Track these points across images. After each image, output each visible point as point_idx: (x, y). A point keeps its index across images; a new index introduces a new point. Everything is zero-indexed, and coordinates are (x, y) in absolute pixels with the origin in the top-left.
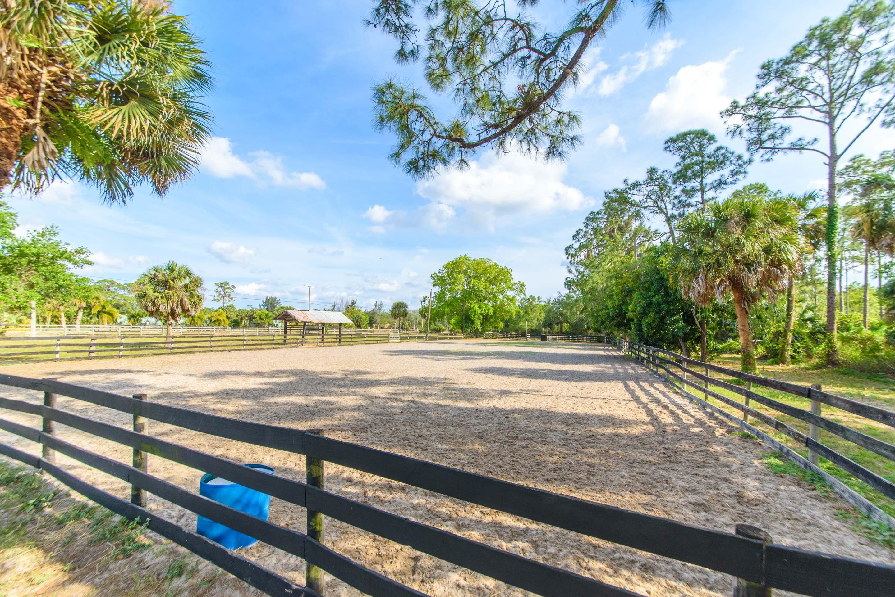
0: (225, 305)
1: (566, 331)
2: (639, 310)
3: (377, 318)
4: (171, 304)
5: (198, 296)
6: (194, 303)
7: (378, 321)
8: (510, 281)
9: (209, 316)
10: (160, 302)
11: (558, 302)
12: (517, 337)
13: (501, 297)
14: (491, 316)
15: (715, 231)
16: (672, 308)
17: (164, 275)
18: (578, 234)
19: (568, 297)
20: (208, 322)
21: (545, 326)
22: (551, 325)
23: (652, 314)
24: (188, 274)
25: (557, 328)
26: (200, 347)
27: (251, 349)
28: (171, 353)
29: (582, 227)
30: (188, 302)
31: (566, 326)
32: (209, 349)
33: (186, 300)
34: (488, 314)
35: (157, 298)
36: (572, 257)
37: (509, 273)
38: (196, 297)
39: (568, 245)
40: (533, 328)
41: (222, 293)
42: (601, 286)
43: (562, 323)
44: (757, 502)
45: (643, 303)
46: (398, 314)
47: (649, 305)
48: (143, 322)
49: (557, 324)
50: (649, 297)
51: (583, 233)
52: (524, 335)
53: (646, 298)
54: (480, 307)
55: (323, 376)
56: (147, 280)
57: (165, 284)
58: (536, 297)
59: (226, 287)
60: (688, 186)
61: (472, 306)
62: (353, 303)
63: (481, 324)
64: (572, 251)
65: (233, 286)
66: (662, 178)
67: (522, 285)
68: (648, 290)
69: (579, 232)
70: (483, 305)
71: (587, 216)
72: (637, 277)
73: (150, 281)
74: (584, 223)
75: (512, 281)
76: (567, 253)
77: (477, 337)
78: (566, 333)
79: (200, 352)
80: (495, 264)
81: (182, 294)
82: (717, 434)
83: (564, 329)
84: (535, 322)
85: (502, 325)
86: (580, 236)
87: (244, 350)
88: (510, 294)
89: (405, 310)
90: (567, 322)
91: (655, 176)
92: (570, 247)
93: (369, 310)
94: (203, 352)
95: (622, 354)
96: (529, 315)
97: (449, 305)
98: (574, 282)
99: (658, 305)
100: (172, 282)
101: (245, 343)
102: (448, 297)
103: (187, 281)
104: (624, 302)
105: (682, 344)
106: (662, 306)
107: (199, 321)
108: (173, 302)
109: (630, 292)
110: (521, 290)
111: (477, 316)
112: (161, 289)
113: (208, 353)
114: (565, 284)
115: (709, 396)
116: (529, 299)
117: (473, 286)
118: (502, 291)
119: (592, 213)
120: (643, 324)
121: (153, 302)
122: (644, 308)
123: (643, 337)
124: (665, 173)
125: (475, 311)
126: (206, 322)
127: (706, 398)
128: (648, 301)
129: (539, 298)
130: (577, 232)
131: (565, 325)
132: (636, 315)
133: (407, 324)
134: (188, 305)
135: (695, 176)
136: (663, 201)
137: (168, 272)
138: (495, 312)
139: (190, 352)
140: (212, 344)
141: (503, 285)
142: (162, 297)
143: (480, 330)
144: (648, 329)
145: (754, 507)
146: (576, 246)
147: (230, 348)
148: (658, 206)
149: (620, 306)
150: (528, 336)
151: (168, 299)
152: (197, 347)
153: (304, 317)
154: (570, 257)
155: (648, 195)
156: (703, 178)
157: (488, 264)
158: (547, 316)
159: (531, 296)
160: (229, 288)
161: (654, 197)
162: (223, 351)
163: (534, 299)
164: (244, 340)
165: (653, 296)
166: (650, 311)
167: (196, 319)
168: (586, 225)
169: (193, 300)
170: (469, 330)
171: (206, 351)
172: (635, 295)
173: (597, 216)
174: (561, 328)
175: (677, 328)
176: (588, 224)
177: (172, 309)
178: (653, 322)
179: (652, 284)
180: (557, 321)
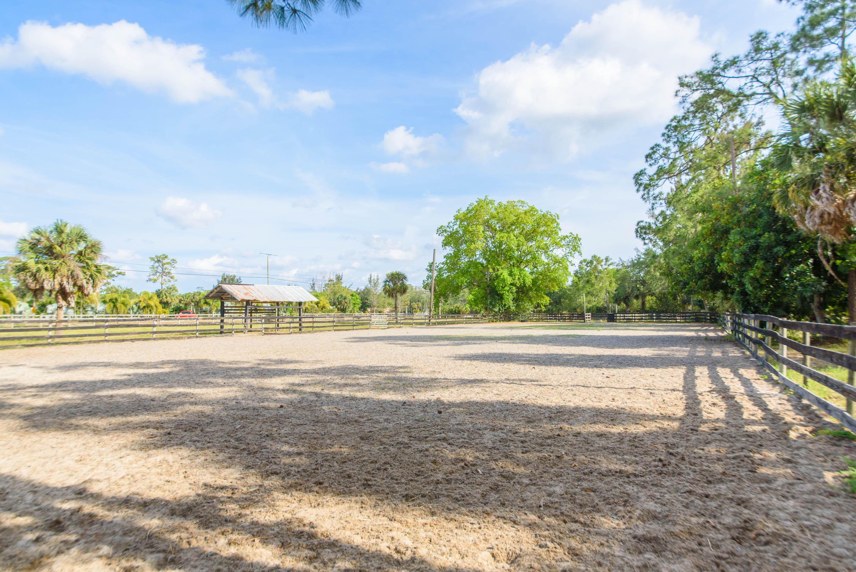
0: (164, 287)
1: (651, 308)
2: (737, 258)
3: (373, 299)
4: (58, 279)
5: (96, 266)
6: (91, 276)
7: (375, 303)
8: (557, 233)
9: (136, 300)
10: (44, 277)
11: (637, 264)
12: (571, 319)
13: (544, 258)
14: (531, 289)
15: (845, 107)
16: (793, 252)
17: (48, 239)
18: (654, 152)
19: (648, 253)
20: (136, 308)
21: (617, 300)
22: (626, 299)
23: (759, 264)
24: (82, 237)
25: (636, 303)
26: (90, 335)
27: (164, 339)
28: (49, 344)
29: (660, 140)
30: (81, 276)
31: (650, 301)
32: (102, 338)
33: (79, 272)
34: (525, 286)
35: (39, 270)
36: (645, 188)
37: (553, 221)
38: (94, 269)
39: (638, 170)
40: (600, 305)
41: (160, 269)
42: (693, 230)
43: (644, 296)
44: (769, 538)
45: (745, 247)
46: (393, 289)
47: (755, 249)
48: (49, 311)
49: (637, 297)
50: (754, 237)
51: (661, 151)
52: (581, 316)
53: (749, 238)
54: (511, 274)
55: (221, 365)
56: (27, 247)
57: (50, 251)
58: (603, 257)
59: (164, 261)
60: (819, 54)
61: (499, 273)
62: (339, 278)
63: (515, 300)
64: (645, 180)
65: (174, 261)
66: (776, 47)
67: (576, 239)
68: (753, 226)
69: (654, 149)
70: (516, 271)
71: (668, 123)
72: (735, 205)
73: (31, 248)
74: (663, 135)
75: (561, 234)
76: (636, 183)
77: (509, 320)
78: (651, 311)
79: (90, 342)
80: (532, 209)
81: (74, 264)
82: (793, 435)
83: (647, 305)
84: (603, 295)
85: (547, 300)
86: (657, 156)
87: (154, 339)
88: (559, 253)
89: (403, 284)
90: (653, 295)
91: (765, 44)
92: (642, 173)
93: (362, 288)
94: (95, 342)
95: (725, 334)
96: (593, 285)
97: (464, 273)
98: (650, 227)
99: (770, 248)
100: (58, 248)
101: (155, 329)
102: (464, 260)
103: (82, 246)
104: (716, 249)
105: (816, 313)
106: (775, 250)
107: (123, 307)
108: (62, 276)
109: (726, 232)
110: (574, 246)
111: (507, 288)
112: (44, 259)
113: (101, 344)
114: (637, 231)
115: (809, 380)
116: (591, 262)
117: (501, 243)
118: (546, 249)
119: (675, 118)
120: (746, 281)
121: (34, 276)
122: (744, 254)
123: (749, 303)
124: (781, 38)
125: (504, 280)
126: (133, 309)
127: (805, 382)
128: (752, 242)
129: (607, 259)
130: (652, 148)
131: (648, 298)
132: (733, 268)
133: (416, 306)
134: (83, 280)
135: (831, 33)
136: (779, 84)
137: (54, 235)
138: (534, 282)
139: (77, 343)
140: (108, 331)
141: (546, 240)
142: (46, 269)
143: (513, 308)
144: (755, 288)
145: (762, 548)
146: (651, 171)
147: (132, 337)
148: (771, 93)
149: (712, 256)
150: (588, 315)
151: (55, 271)
152: (85, 335)
153: (246, 294)
154: (642, 188)
155: (754, 77)
156: (843, 37)
157: (521, 210)
158: (621, 286)
159: (594, 257)
160: (168, 263)
161: (766, 79)
162: (123, 340)
163: (599, 261)
164: (154, 326)
165: (760, 235)
166: (755, 260)
167: (118, 305)
168: (667, 137)
169: (89, 273)
170: (496, 310)
171: (99, 342)
172: (733, 237)
173: (683, 122)
174: (643, 304)
175: (802, 285)
176: (669, 136)
177: (61, 285)
178: (762, 275)
179: (760, 216)
180: (636, 293)
